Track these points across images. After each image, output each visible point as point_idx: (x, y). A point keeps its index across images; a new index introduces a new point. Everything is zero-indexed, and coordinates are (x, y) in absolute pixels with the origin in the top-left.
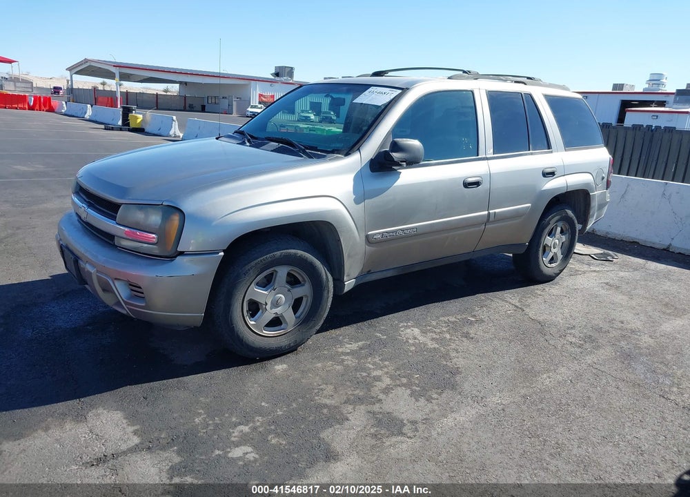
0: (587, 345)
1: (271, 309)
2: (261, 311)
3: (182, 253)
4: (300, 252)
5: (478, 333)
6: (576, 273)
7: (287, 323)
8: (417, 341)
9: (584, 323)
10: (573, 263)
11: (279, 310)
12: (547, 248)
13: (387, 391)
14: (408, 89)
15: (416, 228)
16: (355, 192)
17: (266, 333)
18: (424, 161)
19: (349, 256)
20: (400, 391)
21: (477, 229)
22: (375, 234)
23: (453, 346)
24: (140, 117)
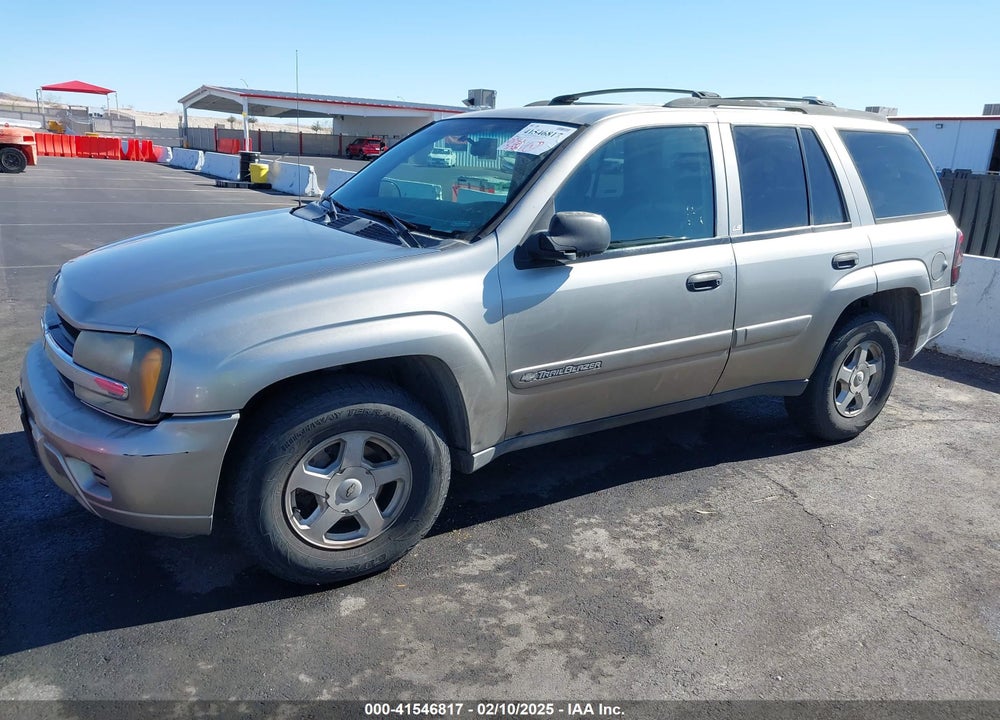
0: (902, 569)
1: (337, 503)
2: (319, 507)
3: (168, 416)
4: (385, 408)
5: (709, 540)
6: (895, 425)
7: (366, 526)
8: (598, 555)
9: (901, 523)
10: (892, 407)
11: (351, 506)
12: (842, 386)
13: (522, 657)
14: (587, 126)
15: (600, 361)
16: (486, 303)
17: (329, 543)
18: (610, 248)
19: (476, 412)
20: (549, 655)
21: (714, 358)
22: (526, 373)
23: (661, 565)
24: (265, 168)
